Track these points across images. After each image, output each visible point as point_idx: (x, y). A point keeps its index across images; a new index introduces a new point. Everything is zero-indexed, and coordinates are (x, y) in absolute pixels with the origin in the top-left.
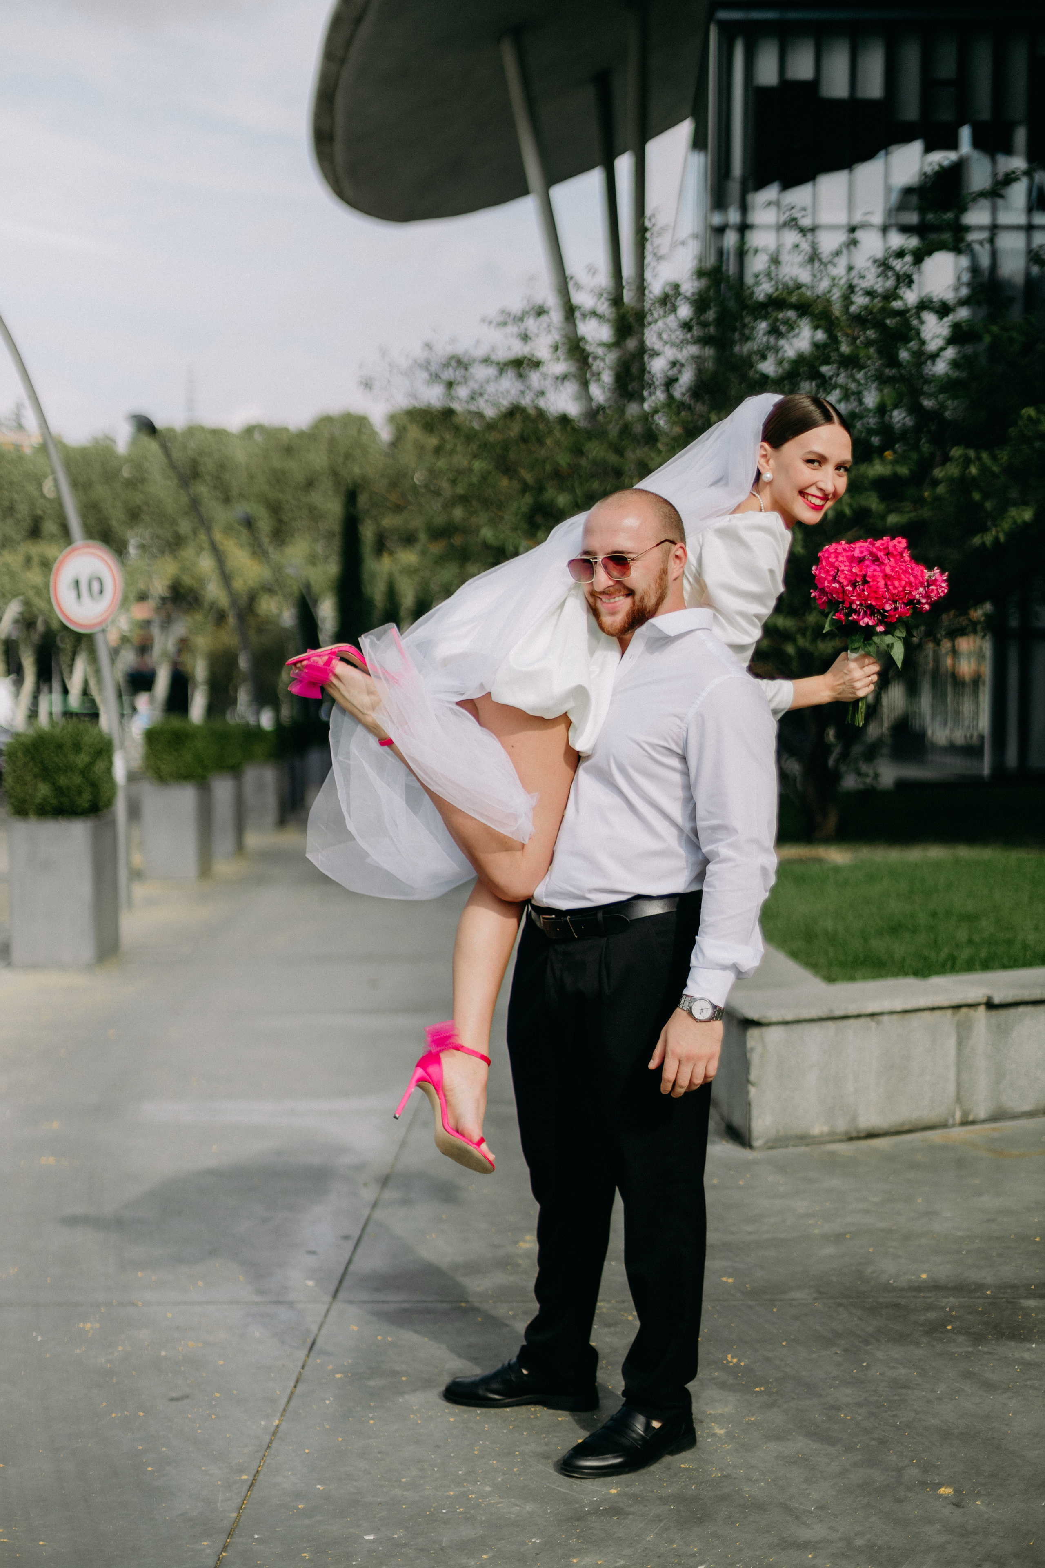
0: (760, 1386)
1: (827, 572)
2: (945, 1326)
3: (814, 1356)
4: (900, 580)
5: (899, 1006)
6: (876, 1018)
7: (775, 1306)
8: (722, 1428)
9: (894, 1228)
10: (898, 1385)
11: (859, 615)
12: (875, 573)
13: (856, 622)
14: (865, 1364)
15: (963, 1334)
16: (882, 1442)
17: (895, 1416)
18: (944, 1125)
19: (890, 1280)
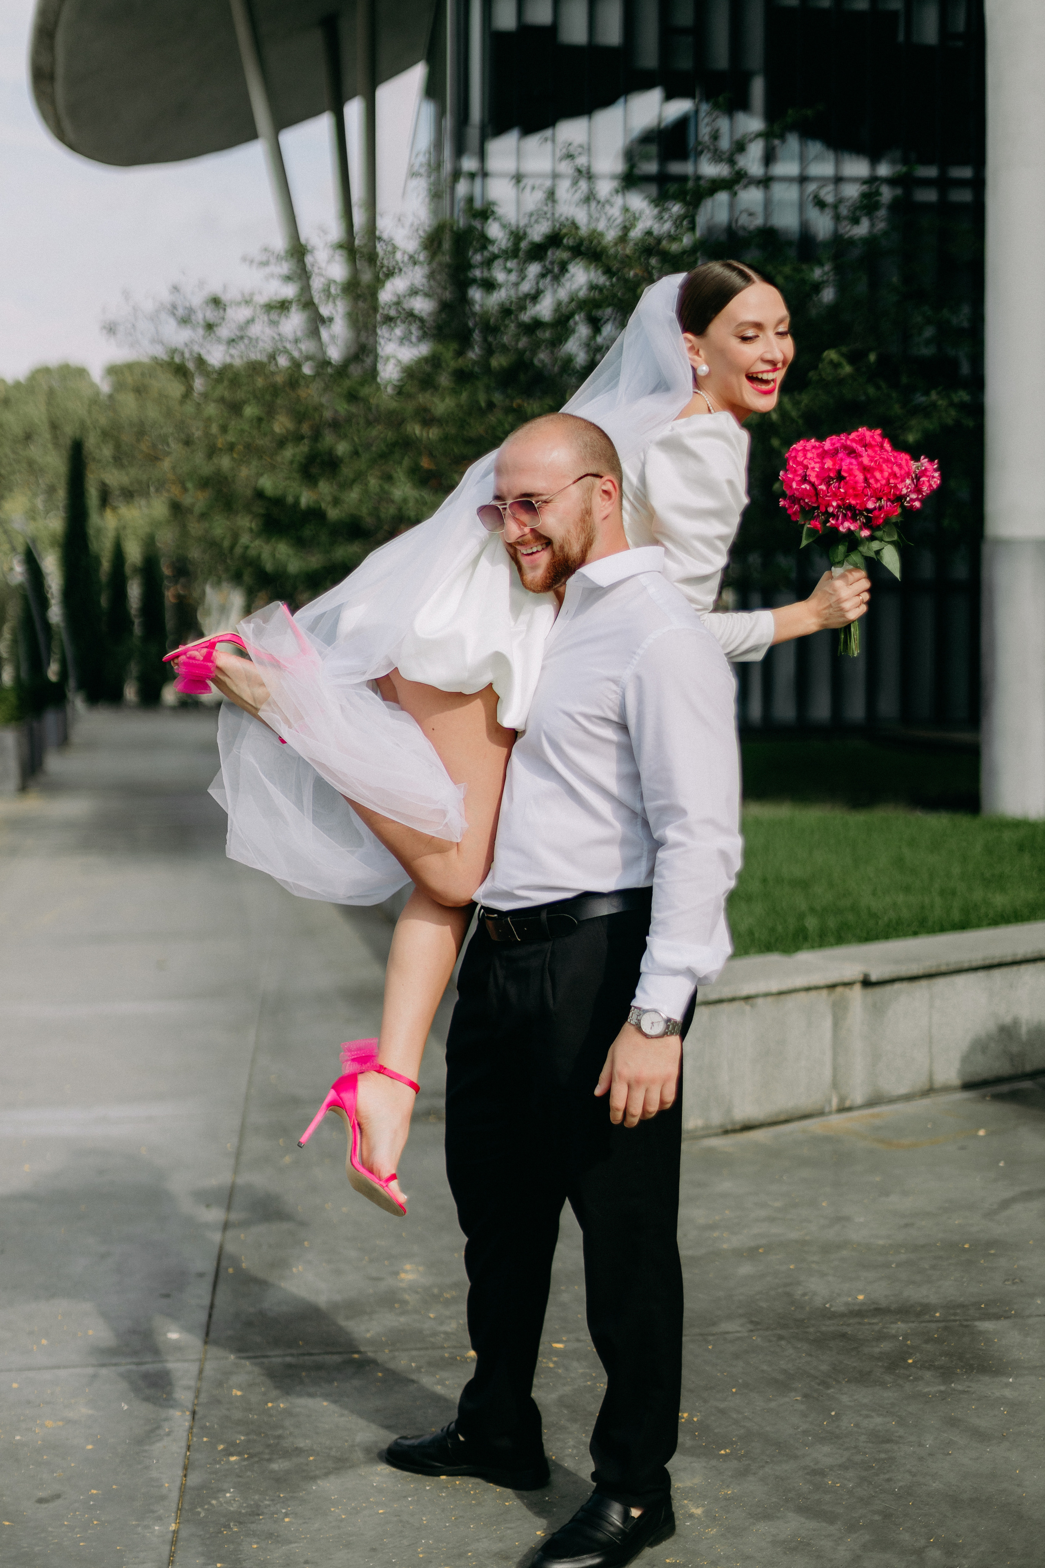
0: (725, 1448)
1: (795, 472)
2: (905, 1360)
3: (773, 1405)
4: (882, 471)
5: (774, 987)
6: (750, 1001)
7: (708, 1342)
8: (698, 1507)
9: (807, 1238)
10: (881, 1438)
11: (837, 519)
12: (851, 467)
13: (835, 529)
14: (833, 1413)
15: (929, 1369)
16: (887, 1515)
17: (889, 1480)
18: (821, 1113)
19: (826, 1304)
